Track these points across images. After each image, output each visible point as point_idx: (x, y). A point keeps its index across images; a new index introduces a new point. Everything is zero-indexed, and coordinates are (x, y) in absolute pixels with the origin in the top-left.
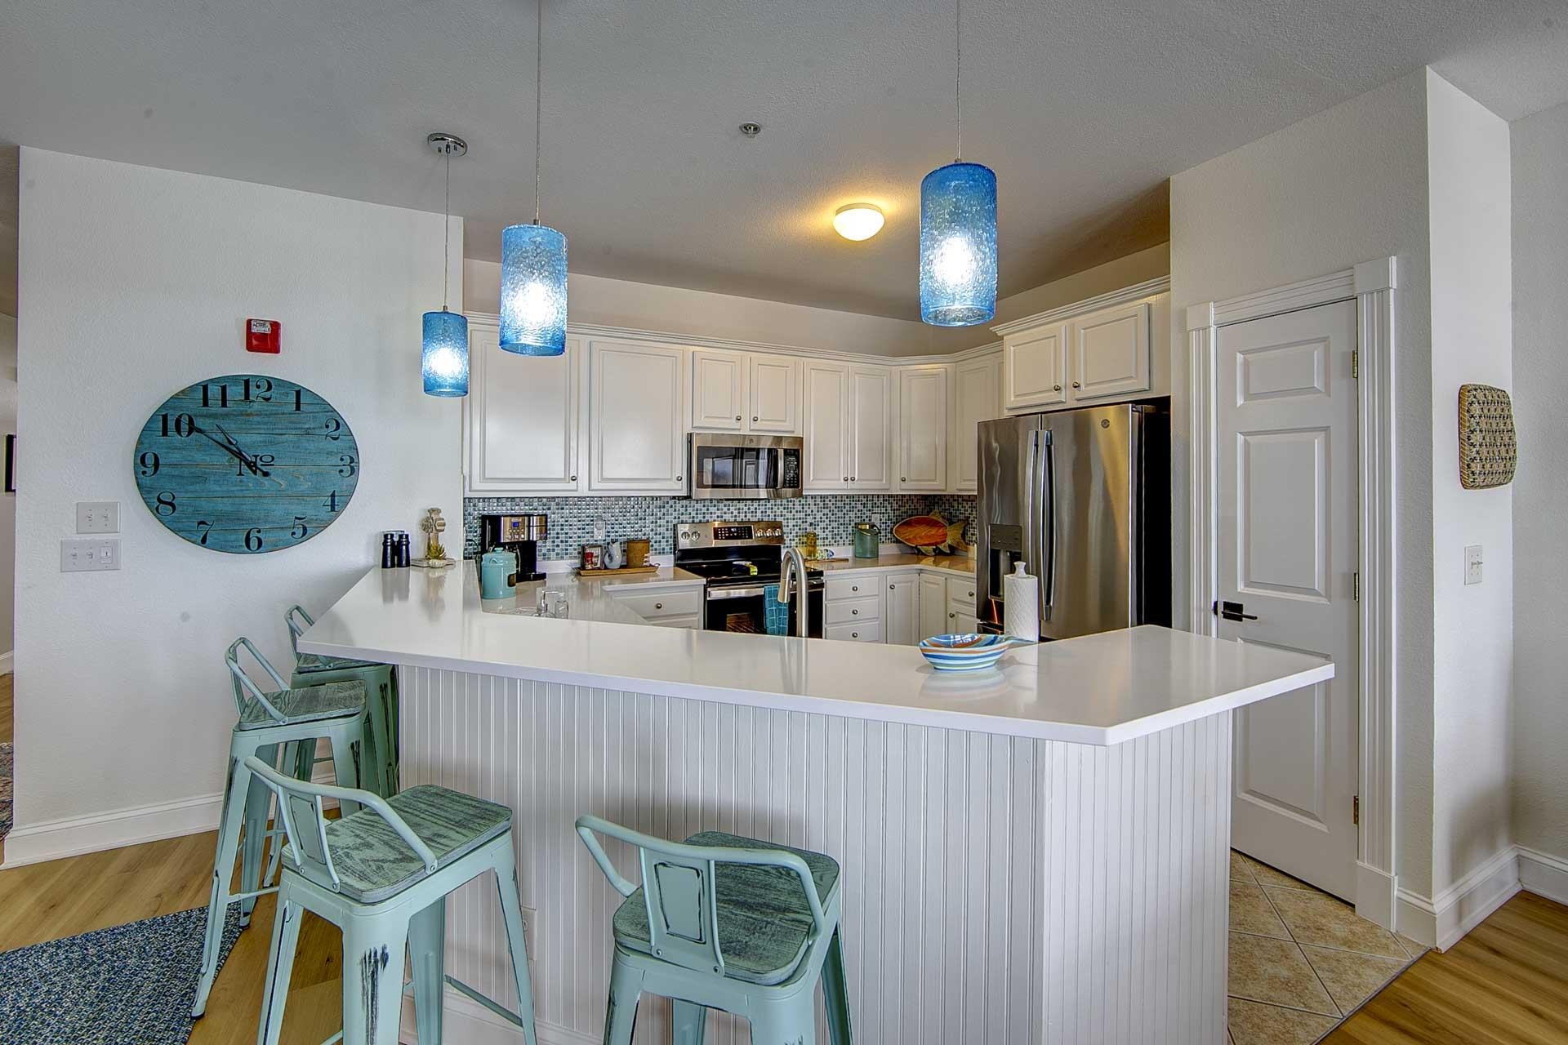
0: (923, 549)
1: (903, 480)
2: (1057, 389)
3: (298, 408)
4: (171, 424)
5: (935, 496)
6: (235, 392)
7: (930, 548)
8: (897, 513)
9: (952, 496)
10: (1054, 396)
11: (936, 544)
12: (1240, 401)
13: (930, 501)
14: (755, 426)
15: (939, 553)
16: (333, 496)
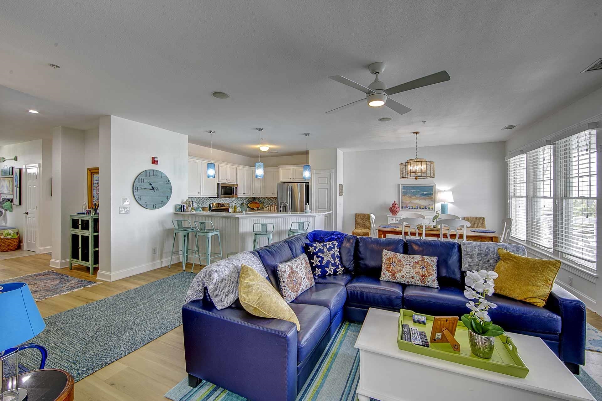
0: (255, 209)
1: (253, 194)
2: (290, 179)
3: (162, 177)
4: (140, 180)
5: (255, 197)
6: (151, 173)
7: (257, 209)
8: (248, 201)
9: (260, 197)
10: (290, 180)
11: (258, 208)
12: (318, 184)
13: (254, 198)
14: (230, 181)
15: (258, 210)
16: (168, 197)
